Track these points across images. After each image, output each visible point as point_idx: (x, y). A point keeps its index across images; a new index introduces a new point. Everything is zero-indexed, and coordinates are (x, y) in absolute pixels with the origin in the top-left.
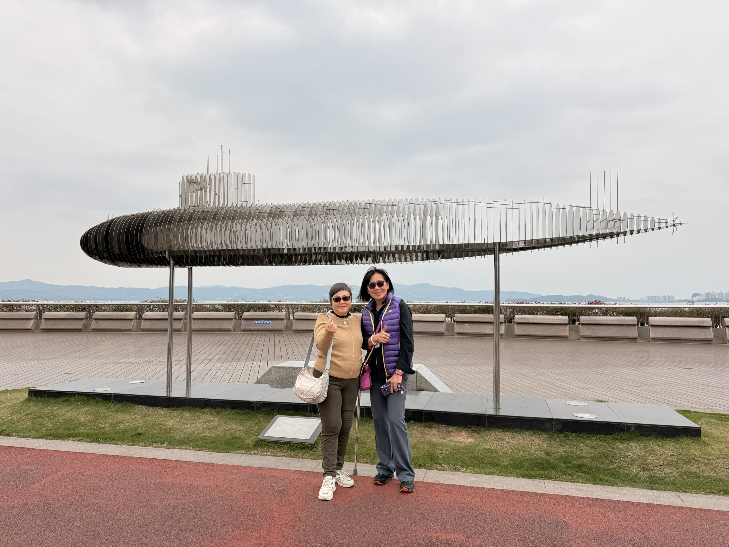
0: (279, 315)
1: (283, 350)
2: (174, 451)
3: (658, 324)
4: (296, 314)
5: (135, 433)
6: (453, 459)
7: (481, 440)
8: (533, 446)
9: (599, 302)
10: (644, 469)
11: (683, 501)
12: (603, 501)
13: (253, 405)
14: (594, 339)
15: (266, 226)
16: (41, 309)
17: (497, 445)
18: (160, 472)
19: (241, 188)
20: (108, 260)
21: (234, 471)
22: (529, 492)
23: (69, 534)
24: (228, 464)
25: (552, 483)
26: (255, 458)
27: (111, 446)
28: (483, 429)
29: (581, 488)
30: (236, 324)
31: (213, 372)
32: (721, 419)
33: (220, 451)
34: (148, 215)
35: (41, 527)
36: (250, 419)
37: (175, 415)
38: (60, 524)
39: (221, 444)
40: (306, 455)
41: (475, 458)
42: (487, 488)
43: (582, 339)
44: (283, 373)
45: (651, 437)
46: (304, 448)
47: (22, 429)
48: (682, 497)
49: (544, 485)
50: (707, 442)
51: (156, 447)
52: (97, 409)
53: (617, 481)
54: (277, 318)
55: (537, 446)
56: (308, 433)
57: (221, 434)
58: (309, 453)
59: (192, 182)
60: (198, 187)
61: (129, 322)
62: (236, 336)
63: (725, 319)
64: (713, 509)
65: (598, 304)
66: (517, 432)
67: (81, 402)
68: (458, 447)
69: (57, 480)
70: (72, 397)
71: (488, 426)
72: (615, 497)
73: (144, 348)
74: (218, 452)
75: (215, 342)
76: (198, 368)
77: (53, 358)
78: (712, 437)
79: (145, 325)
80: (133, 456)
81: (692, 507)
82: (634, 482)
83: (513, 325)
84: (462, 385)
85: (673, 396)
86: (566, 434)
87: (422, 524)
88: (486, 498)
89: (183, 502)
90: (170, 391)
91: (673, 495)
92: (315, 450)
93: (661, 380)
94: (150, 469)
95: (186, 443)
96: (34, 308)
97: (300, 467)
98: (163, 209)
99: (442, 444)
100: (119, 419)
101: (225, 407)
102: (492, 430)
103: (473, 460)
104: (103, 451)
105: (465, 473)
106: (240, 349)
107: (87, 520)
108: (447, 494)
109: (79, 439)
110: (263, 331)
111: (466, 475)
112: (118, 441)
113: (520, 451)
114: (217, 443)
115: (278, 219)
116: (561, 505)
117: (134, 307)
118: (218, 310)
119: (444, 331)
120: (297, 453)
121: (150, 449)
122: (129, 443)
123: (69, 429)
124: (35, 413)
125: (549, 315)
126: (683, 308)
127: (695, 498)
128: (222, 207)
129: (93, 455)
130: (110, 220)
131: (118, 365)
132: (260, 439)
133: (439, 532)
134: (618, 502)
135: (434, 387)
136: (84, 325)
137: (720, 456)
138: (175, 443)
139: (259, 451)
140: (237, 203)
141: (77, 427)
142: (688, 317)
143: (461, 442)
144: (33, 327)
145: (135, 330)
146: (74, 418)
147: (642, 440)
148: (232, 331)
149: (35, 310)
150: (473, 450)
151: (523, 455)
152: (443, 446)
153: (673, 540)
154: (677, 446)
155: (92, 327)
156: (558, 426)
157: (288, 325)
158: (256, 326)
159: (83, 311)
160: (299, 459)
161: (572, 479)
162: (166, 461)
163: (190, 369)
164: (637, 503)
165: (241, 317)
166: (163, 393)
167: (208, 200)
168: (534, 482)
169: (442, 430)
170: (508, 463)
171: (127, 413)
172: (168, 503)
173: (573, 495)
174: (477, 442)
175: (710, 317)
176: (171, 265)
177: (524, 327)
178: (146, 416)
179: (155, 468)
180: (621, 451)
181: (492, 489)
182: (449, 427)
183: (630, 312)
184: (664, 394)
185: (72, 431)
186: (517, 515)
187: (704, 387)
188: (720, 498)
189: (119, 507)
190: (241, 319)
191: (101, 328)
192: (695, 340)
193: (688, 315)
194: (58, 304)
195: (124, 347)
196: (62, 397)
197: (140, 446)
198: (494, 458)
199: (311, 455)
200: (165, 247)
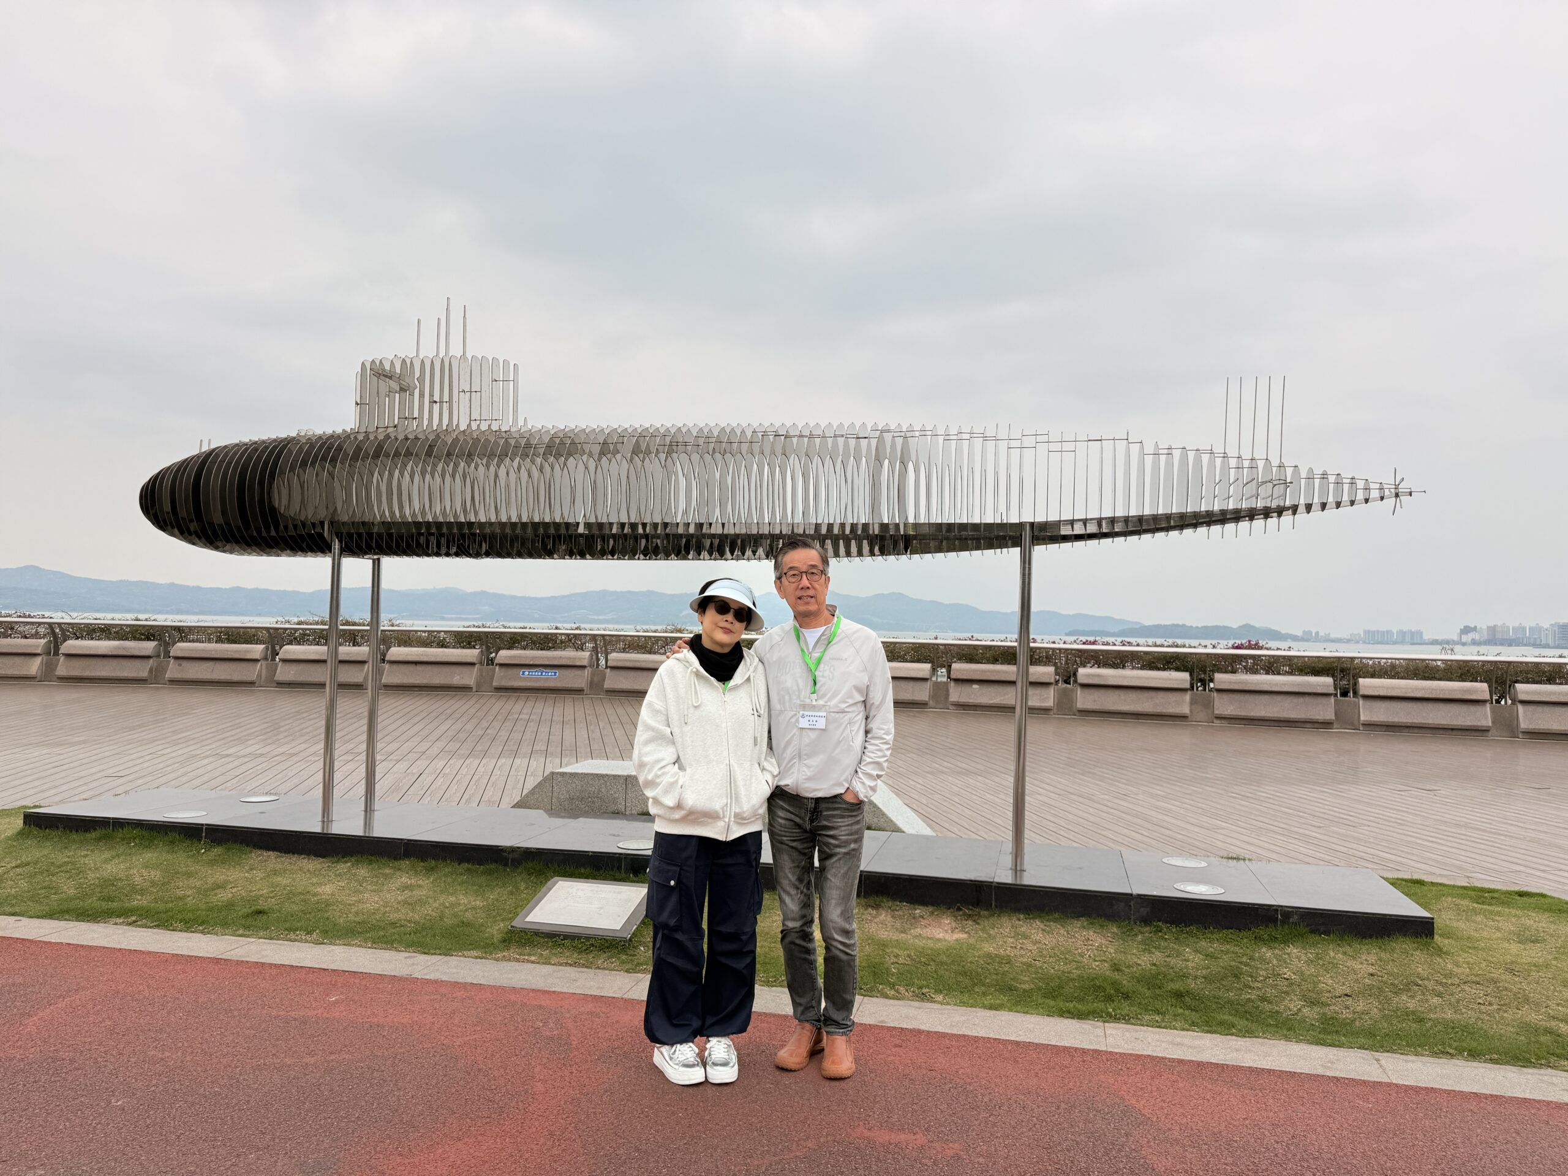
0: (575, 658)
1: (583, 734)
2: (333, 950)
3: (1376, 693)
4: (613, 656)
5: (250, 911)
6: (919, 975)
7: (980, 937)
8: (1088, 950)
9: (1257, 644)
10: (1312, 1003)
11: (1384, 1071)
12: (1222, 1068)
13: (506, 854)
14: (1243, 722)
15: (542, 472)
16: (58, 634)
17: (1011, 947)
18: (301, 994)
19: (488, 391)
20: (200, 538)
21: (459, 994)
22: (1070, 1048)
23: (100, 1123)
24: (447, 979)
25: (1119, 1029)
26: (504, 967)
27: (197, 936)
28: (986, 913)
29: (1178, 1040)
30: (481, 675)
31: (426, 780)
32: (1482, 899)
33: (432, 951)
34: (288, 443)
35: (40, 1108)
36: (497, 885)
37: (338, 872)
38: (81, 1102)
39: (434, 936)
40: (612, 963)
41: (965, 973)
42: (984, 1038)
43: (1217, 722)
44: (574, 785)
45: (1331, 935)
46: (608, 948)
47: (7, 897)
48: (1383, 1062)
49: (1103, 1034)
50: (1445, 949)
51: (295, 940)
52: (169, 857)
53: (1254, 1026)
54: (571, 664)
55: (1096, 952)
56: (619, 916)
57: (434, 914)
58: (619, 958)
59: (384, 375)
60: (395, 386)
61: (250, 665)
62: (482, 701)
63: (1517, 685)
64: (1444, 1088)
65: (1253, 649)
66: (1055, 920)
67: (137, 841)
68: (932, 949)
69: (79, 1008)
70: (118, 831)
71: (996, 906)
72: (1245, 1061)
73: (282, 724)
74: (425, 953)
75: (434, 714)
76: (395, 769)
77: (84, 742)
78: (1458, 938)
79: (285, 673)
80: (244, 959)
81: (1401, 1082)
82: (1289, 1029)
83: (1072, 690)
84: (954, 818)
85: (1394, 849)
86: (1158, 926)
87: (843, 1111)
88: (979, 1057)
89: (345, 1058)
90: (330, 821)
91: (1367, 1057)
92: (632, 952)
93: (1373, 814)
94: (279, 987)
95: (358, 933)
96: (42, 630)
97: (598, 988)
98: (319, 431)
99: (898, 944)
100: (218, 878)
101: (446, 857)
102: (1004, 916)
103: (960, 978)
104: (179, 947)
105: (942, 1004)
106: (489, 731)
107: (139, 1094)
108: (902, 1049)
109: (129, 920)
110: (540, 692)
111: (944, 1009)
112: (213, 926)
113: (1059, 961)
114: (425, 933)
115: (566, 460)
116: (1132, 1075)
117: (261, 632)
118: (442, 645)
119: (927, 699)
120: (593, 957)
121: (281, 945)
122: (236, 930)
123: (110, 899)
124: (36, 863)
125: (1150, 669)
126: (1432, 660)
127: (1410, 1065)
128: (447, 430)
129: (159, 957)
130: (205, 452)
131: (223, 760)
132: (516, 928)
133: (876, 1128)
134: (1251, 1070)
135: (892, 821)
136: (151, 671)
137: (1469, 979)
138: (335, 933)
139: (513, 953)
140: (478, 422)
141: (127, 896)
142: (1440, 679)
143: (939, 940)
144: (39, 672)
145: (262, 684)
146: (122, 875)
147: (1313, 943)
148: (474, 690)
149: (44, 636)
150: (961, 957)
151: (1066, 968)
152: (901, 948)
153: (1353, 1151)
154: (1383, 955)
155: (168, 675)
156: (1142, 909)
157: (596, 679)
158: (525, 679)
159: (151, 640)
160: (597, 970)
161: (1163, 1021)
162: (313, 972)
163: (374, 775)
164: (1290, 1072)
165: (492, 660)
166: (314, 826)
167: (416, 415)
168: (1084, 1026)
169: (901, 913)
170: (1032, 986)
171: (235, 867)
172: (313, 1060)
173: (1160, 1055)
174: (972, 941)
175: (1486, 682)
176: (334, 553)
177: (1096, 694)
178: (275, 873)
179: (290, 985)
180: (1268, 964)
181: (995, 1039)
182: (916, 907)
183: (1320, 666)
184: (1375, 843)
185: (115, 904)
186: (1040, 1096)
187: (1459, 831)
188: (1461, 1064)
189: (208, 1068)
190: (493, 665)
191: (189, 677)
192: (1453, 729)
193: (1441, 676)
194: (95, 624)
195: (238, 721)
196: (95, 829)
197: (260, 938)
198: (1004, 974)
199: (623, 962)
200: (322, 514)
